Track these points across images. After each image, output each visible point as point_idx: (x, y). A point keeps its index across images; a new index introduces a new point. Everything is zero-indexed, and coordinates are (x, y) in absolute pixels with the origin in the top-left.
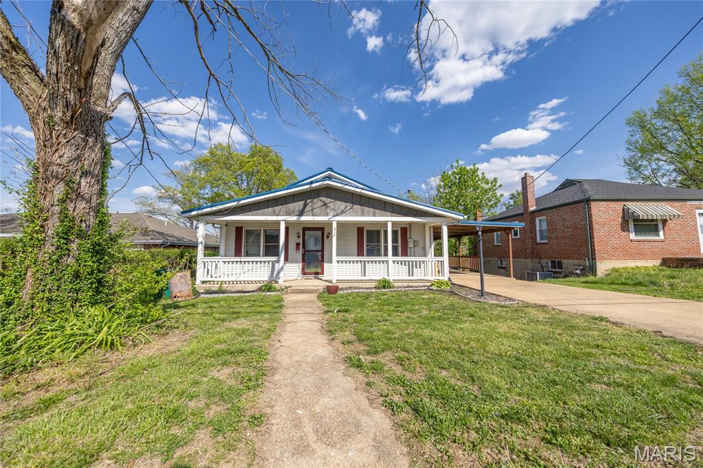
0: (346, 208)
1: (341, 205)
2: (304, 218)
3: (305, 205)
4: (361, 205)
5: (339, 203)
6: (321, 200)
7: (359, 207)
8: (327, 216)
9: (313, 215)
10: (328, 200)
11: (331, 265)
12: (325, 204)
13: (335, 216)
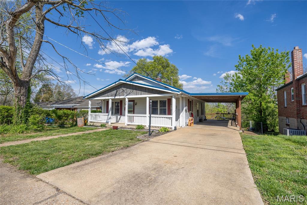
0: (130, 92)
1: (129, 90)
2: (116, 97)
3: (117, 92)
4: (136, 90)
5: (128, 89)
6: (122, 89)
7: (135, 91)
8: (124, 96)
9: (119, 96)
10: (124, 89)
11: (124, 117)
12: (123, 91)
13: (126, 96)
